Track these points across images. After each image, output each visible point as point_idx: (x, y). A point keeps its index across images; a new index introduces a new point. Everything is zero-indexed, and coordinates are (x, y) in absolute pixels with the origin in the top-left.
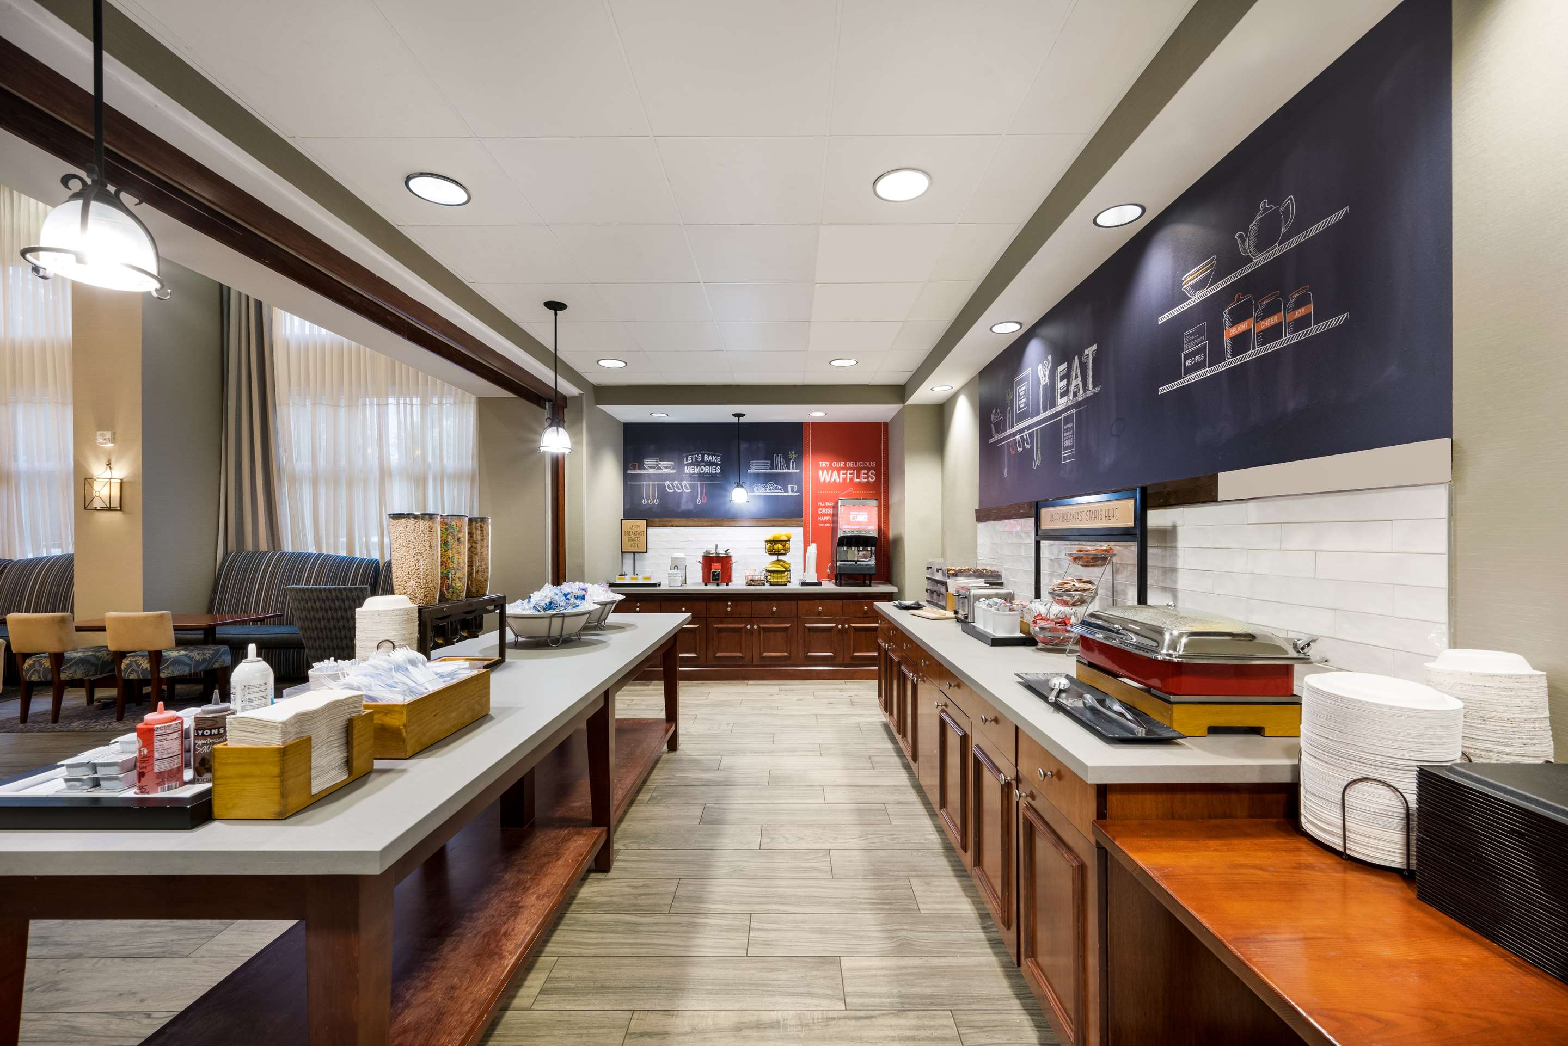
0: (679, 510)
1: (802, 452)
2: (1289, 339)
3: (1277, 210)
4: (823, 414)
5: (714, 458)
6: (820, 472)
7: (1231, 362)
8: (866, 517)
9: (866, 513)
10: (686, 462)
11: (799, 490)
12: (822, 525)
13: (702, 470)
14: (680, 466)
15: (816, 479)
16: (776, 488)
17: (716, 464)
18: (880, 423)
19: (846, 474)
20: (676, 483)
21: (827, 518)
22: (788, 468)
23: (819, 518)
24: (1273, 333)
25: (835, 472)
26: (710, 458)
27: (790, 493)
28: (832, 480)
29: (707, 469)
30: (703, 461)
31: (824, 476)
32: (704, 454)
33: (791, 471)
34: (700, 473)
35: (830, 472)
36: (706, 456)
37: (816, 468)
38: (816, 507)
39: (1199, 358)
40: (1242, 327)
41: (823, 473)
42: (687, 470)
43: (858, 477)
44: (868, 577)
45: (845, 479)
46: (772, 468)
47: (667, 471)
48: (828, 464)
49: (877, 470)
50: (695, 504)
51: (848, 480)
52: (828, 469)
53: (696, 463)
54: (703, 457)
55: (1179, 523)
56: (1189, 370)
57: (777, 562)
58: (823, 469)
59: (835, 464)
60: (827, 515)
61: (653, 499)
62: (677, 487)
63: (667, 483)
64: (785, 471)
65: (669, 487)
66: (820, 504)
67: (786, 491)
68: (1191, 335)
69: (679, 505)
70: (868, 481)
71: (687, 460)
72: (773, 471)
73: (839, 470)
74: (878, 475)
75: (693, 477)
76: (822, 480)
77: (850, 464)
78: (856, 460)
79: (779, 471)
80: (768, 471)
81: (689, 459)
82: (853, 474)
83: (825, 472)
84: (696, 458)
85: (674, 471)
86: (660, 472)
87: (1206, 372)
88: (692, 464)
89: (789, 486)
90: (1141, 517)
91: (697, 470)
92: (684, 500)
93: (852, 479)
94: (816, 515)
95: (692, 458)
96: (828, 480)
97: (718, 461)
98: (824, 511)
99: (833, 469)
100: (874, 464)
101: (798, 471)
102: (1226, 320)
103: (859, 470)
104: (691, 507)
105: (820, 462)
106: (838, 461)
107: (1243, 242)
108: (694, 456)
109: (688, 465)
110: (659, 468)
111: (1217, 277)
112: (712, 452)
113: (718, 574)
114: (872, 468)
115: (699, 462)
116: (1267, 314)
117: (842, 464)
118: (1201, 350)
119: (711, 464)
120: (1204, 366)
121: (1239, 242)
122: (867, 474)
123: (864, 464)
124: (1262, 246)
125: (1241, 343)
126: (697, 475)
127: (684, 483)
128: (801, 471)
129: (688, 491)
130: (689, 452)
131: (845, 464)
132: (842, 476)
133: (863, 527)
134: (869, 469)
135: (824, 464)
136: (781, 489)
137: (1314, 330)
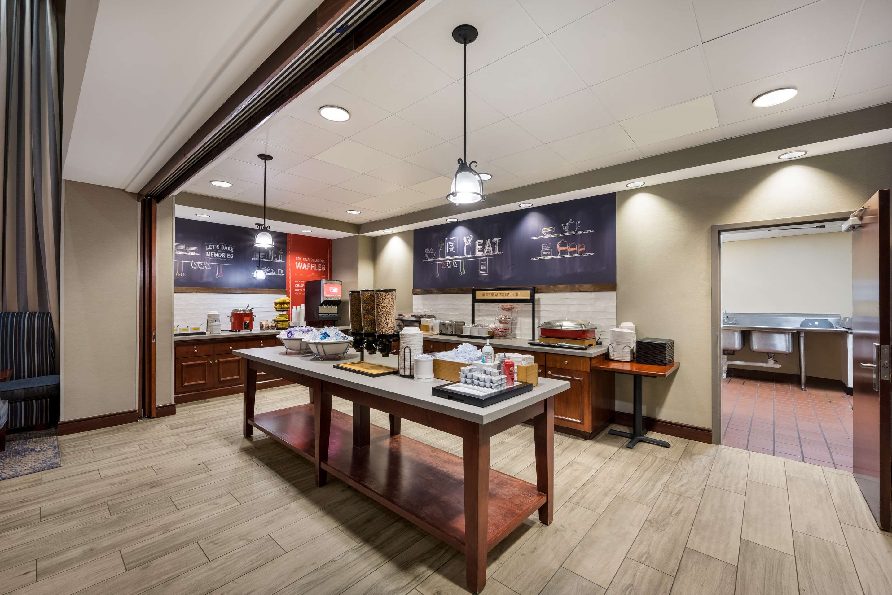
0: (202, 282)
1: (286, 252)
2: (578, 255)
3: (575, 223)
4: (310, 232)
5: (229, 248)
6: (296, 263)
7: (559, 256)
8: (337, 290)
9: (337, 288)
10: (207, 249)
11: (285, 273)
12: (297, 294)
13: (220, 255)
14: (202, 250)
15: (294, 266)
16: (270, 271)
17: (230, 253)
18: (328, 239)
19: (310, 265)
20: (199, 262)
21: (300, 290)
22: (278, 260)
23: (296, 290)
24: (574, 252)
25: (305, 264)
26: (226, 248)
27: (279, 274)
28: (303, 268)
29: (223, 255)
30: (220, 249)
31: (298, 266)
32: (222, 245)
33: (280, 261)
34: (218, 257)
35: (302, 263)
36: (223, 247)
37: (294, 261)
38: (294, 283)
39: (549, 253)
40: (564, 248)
41: (298, 264)
42: (208, 254)
43: (317, 267)
44: (321, 322)
45: (310, 268)
46: (268, 258)
47: (191, 253)
48: (301, 259)
49: (326, 264)
50: (214, 278)
51: (311, 269)
52: (301, 262)
53: (214, 250)
54: (220, 247)
55: (541, 298)
56: (544, 255)
57: (281, 316)
58: (298, 261)
59: (305, 259)
60: (300, 288)
61: (180, 272)
62: (200, 265)
63: (192, 262)
64: (276, 261)
65: (193, 265)
66: (296, 281)
67: (276, 273)
68: (545, 246)
69: (201, 278)
70: (322, 270)
71: (208, 248)
72: (269, 260)
73: (307, 263)
74: (326, 267)
75: (212, 260)
76: (297, 267)
77: (313, 260)
78: (316, 258)
79: (272, 261)
80: (265, 260)
81: (210, 247)
82: (314, 265)
83: (299, 263)
84: (215, 247)
85: (198, 254)
86: (187, 254)
87: (551, 257)
88: (212, 250)
89: (278, 270)
90: (533, 296)
91: (216, 255)
92: (205, 275)
93: (313, 268)
94: (294, 287)
95: (212, 247)
96: (301, 268)
97: (232, 250)
98: (298, 285)
99: (304, 262)
100: (324, 261)
101: (283, 261)
102: (558, 245)
103: (317, 264)
104: (211, 279)
105: (297, 258)
106: (306, 257)
107: (564, 227)
108: (214, 245)
109: (209, 251)
110: (185, 251)
111: (555, 233)
112: (227, 243)
113: (248, 323)
114: (324, 263)
115: (217, 250)
116: (572, 247)
117: (308, 260)
118: (550, 251)
119: (226, 252)
120: (550, 255)
121: (563, 226)
122: (321, 266)
123: (320, 261)
124: (570, 230)
125: (563, 252)
126: (216, 259)
127: (206, 263)
128: (286, 262)
129: (209, 269)
130: (210, 242)
131: (310, 260)
132: (309, 266)
133: (336, 296)
134: (322, 264)
135: (298, 259)
136: (273, 272)
137: (585, 254)
